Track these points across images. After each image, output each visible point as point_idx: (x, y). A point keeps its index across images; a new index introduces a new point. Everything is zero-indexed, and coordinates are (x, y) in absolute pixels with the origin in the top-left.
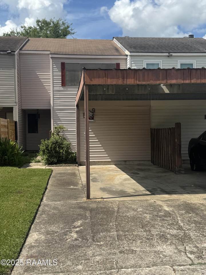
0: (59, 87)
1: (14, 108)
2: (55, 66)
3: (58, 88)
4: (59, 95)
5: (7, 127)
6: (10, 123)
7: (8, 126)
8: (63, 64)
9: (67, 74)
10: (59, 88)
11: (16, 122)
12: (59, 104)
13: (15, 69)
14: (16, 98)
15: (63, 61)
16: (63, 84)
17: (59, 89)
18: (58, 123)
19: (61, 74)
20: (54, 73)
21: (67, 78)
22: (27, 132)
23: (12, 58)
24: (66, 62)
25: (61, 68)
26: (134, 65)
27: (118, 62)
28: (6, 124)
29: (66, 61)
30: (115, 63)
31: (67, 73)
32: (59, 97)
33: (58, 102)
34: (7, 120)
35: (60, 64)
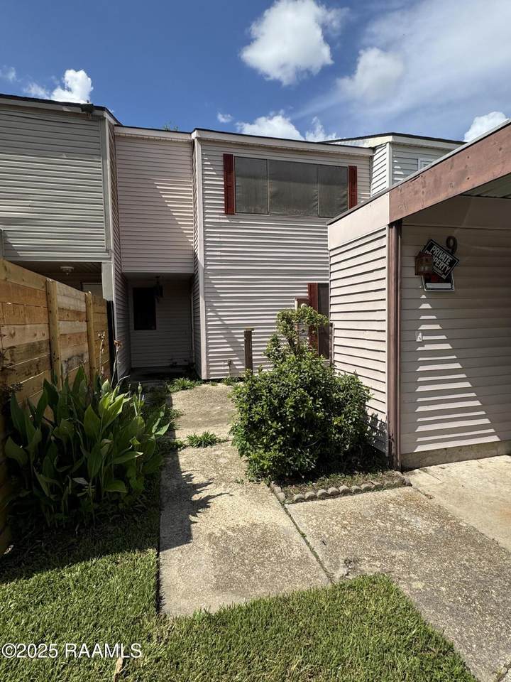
0: (218, 216)
1: (103, 266)
2: (209, 163)
3: (217, 218)
4: (218, 235)
5: (84, 316)
6: (94, 303)
7: (87, 312)
8: (228, 159)
9: (237, 184)
10: (219, 218)
11: (109, 304)
12: (219, 258)
13: (106, 159)
14: (108, 238)
15: (229, 151)
16: (230, 209)
17: (218, 221)
18: (215, 305)
19: (223, 183)
20: (207, 180)
21: (238, 194)
22: (132, 326)
23: (97, 128)
24: (234, 155)
25: (222, 168)
26: (399, 167)
27: (353, 163)
28: (82, 307)
29: (236, 153)
30: (347, 165)
31: (239, 182)
32: (218, 240)
33: (216, 252)
34: (83, 294)
35: (222, 159)
